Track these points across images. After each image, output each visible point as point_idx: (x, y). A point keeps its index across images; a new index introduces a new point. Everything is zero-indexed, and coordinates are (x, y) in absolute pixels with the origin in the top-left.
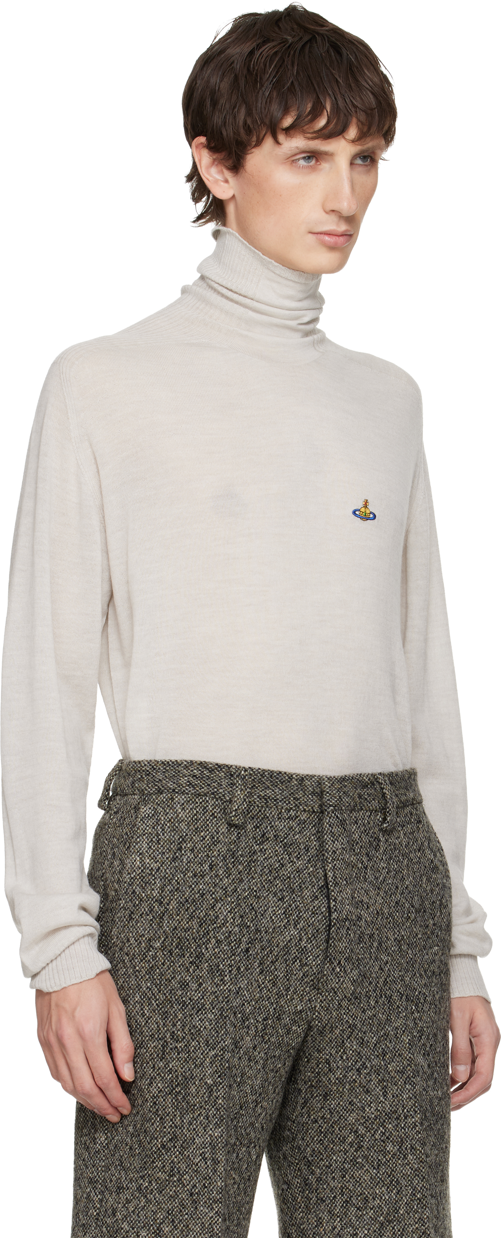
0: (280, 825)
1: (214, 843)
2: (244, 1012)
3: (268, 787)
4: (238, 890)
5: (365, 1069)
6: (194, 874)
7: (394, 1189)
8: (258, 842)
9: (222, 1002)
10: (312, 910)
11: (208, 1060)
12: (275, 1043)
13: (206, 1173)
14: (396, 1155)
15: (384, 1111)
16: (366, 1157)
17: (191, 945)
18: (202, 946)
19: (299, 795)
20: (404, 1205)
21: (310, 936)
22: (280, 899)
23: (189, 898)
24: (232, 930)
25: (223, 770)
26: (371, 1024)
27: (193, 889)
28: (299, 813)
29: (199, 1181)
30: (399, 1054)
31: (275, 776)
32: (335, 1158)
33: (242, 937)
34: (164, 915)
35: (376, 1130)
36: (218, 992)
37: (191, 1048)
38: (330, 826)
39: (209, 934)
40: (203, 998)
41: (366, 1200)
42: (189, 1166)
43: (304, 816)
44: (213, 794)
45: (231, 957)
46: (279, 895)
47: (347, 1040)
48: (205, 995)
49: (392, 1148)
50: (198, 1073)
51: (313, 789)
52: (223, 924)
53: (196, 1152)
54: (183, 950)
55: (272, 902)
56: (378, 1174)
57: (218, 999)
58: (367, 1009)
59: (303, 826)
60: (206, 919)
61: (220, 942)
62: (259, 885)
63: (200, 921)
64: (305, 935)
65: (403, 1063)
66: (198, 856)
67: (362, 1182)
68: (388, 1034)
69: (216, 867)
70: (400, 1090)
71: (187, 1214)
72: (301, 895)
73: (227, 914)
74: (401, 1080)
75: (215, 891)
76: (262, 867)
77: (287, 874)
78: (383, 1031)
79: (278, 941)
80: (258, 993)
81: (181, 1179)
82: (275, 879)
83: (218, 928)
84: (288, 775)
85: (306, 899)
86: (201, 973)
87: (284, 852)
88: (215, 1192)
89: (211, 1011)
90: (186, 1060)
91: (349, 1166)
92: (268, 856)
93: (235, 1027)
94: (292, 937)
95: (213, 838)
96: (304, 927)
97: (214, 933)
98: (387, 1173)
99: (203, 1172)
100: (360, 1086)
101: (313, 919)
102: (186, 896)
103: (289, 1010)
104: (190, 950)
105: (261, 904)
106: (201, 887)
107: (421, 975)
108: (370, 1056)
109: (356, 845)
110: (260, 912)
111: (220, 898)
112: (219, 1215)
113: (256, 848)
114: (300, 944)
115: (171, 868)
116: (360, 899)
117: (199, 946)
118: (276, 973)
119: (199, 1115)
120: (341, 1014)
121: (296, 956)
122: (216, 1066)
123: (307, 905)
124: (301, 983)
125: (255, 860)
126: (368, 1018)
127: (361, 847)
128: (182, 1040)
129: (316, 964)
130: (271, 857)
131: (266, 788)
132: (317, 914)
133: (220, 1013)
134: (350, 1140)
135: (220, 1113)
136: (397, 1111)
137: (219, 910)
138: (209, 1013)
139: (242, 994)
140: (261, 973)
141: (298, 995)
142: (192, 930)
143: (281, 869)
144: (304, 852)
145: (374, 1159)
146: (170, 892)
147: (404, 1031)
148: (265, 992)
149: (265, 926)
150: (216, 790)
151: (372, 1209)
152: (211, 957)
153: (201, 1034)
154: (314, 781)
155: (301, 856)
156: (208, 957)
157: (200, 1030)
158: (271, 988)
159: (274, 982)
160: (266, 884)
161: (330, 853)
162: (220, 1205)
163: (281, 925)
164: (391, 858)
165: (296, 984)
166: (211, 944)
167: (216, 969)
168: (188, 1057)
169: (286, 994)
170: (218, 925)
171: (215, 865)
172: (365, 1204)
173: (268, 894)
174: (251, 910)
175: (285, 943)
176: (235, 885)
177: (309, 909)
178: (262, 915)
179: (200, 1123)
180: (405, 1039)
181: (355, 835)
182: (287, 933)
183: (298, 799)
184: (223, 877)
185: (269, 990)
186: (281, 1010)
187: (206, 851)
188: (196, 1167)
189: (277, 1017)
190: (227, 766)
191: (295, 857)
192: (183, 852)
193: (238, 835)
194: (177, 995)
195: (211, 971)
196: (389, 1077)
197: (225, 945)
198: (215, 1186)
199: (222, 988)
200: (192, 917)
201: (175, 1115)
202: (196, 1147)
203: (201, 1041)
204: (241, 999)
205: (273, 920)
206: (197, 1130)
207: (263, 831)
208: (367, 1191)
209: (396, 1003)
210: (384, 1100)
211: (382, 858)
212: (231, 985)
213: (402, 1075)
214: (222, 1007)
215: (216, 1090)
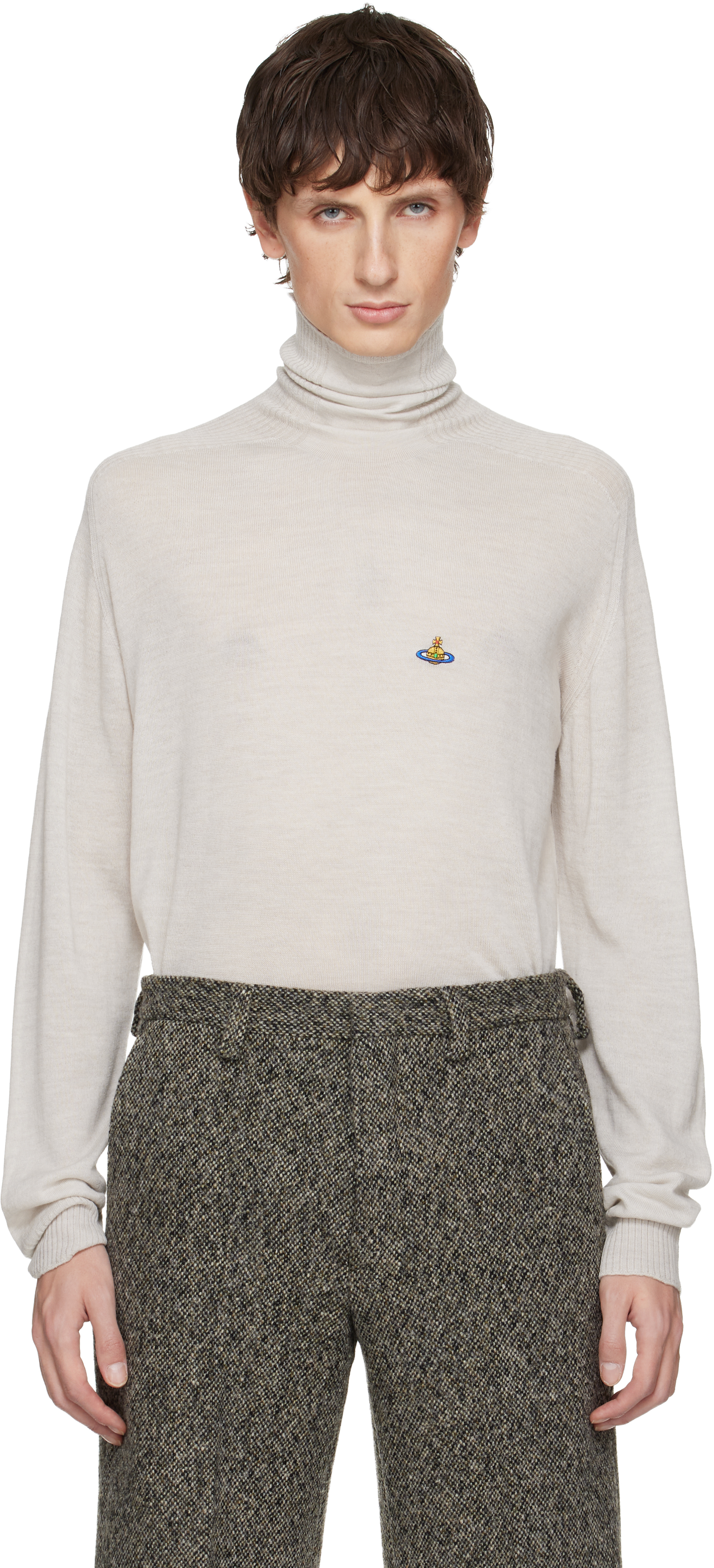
0: (295, 1057)
1: (202, 1082)
2: (245, 1294)
3: (280, 1009)
4: (231, 1141)
5: (431, 1366)
6: (174, 1122)
7: (481, 1519)
8: (264, 1079)
9: (213, 1282)
10: (335, 1165)
11: (193, 1355)
12: (297, 1333)
13: (189, 1498)
14: (482, 1475)
15: (463, 1420)
16: (445, 1478)
17: (171, 1211)
18: (184, 1213)
19: (322, 1019)
20: (495, 1540)
21: (332, 1199)
22: (291, 1152)
23: (166, 1152)
24: (222, 1192)
25: (223, 989)
26: (434, 1309)
27: (172, 1141)
28: (322, 1041)
29: (180, 1508)
30: (479, 1347)
31: (288, 996)
32: (411, 1477)
33: (236, 1200)
34: (140, 1173)
35: (455, 1443)
36: (207, 1270)
37: (172, 1340)
38: (357, 1057)
39: (191, 1197)
40: (187, 1277)
41: (448, 1532)
42: (166, 1488)
43: (329, 1046)
44: (207, 1020)
45: (224, 1225)
46: (289, 1146)
47: (401, 1329)
48: (190, 1274)
49: (477, 1467)
50: (180, 1372)
51: (342, 1010)
52: (208, 1184)
53: (176, 1470)
54: (163, 1218)
55: (279, 1155)
56: (462, 1500)
57: (206, 1279)
58: (427, 1289)
59: (329, 1057)
60: (187, 1178)
61: (208, 1207)
62: (261, 1134)
63: (180, 1182)
64: (325, 1197)
65: (485, 1359)
66: (181, 1099)
67: (443, 1509)
68: (462, 1322)
69: (203, 1113)
70: (483, 1393)
71: (166, 1548)
72: (321, 1146)
73: (213, 1172)
74: (484, 1380)
75: (199, 1142)
76: (267, 1111)
77: (303, 1120)
78: (454, 1317)
79: (288, 1204)
80: (265, 1270)
81: (157, 1505)
82: (284, 1126)
83: (203, 1189)
84: (306, 994)
85: (328, 1151)
86: (185, 1246)
87: (300, 1092)
88: (200, 1522)
89: (197, 1294)
90: (165, 1355)
91: (428, 1488)
92: (276, 1097)
93: (231, 1313)
94: (308, 1200)
95: (202, 1076)
96: (323, 1187)
97: (198, 1196)
98: (473, 1499)
99: (185, 1496)
100: (427, 1387)
101: (337, 1177)
102: (163, 1150)
103: (311, 1291)
104: (171, 1218)
105: (263, 1158)
106: (181, 1138)
107: (518, 1245)
108: (435, 1350)
109: (406, 1080)
110: (262, 1169)
111: (205, 1152)
112: (204, 1550)
113: (260, 1087)
114: (319, 1209)
115: (149, 1115)
116: (407, 1150)
117: (180, 1212)
118: (288, 1245)
119: (181, 1424)
120: (389, 1297)
121: (315, 1223)
122: (204, 1363)
123: (328, 1159)
124: (324, 1258)
125: (258, 1103)
126: (430, 1300)
127: (414, 1082)
128: (162, 1330)
129: (340, 1233)
130: (281, 1098)
131: (276, 1011)
132: (342, 1170)
133: (209, 1295)
134: (425, 1455)
135: (208, 1422)
136: (479, 1421)
137: (202, 1168)
138: (195, 1296)
139: (240, 1271)
140: (266, 1246)
141: (322, 1272)
142: (171, 1193)
143: (294, 1113)
144: (330, 1091)
145: (455, 1480)
146: (147, 1145)
147: (485, 1318)
148: (275, 1269)
149: (268, 1186)
150: (211, 1015)
151: (456, 1544)
152: (198, 1226)
153: (185, 1323)
154: (342, 1000)
155: (324, 1096)
156: (193, 1226)
157: (182, 1317)
158: (283, 1264)
159: (286, 1257)
160: (271, 1132)
161: (357, 1093)
162: (207, 1537)
163: (292, 1185)
164: (465, 1095)
165: (318, 1260)
166: (196, 1210)
167: (205, 1241)
168: (167, 1352)
169: (304, 1272)
170: (203, 1186)
171: (201, 1110)
172: (448, 1536)
173: (274, 1146)
174: (247, 1166)
175: (300, 1207)
176: (227, 1134)
177: (331, 1163)
178: (265, 1172)
179: (182, 1434)
180: (486, 1327)
181: (404, 1067)
182: (301, 1195)
183: (321, 1024)
184: (211, 1125)
185: (280, 1266)
186: (299, 1292)
187: (191, 1093)
188: (176, 1489)
189: (294, 1300)
190: (227, 984)
191: (316, 1098)
192: (165, 1094)
193: (235, 1071)
194: (156, 1274)
195: (197, 1243)
196: (466, 1377)
197: (215, 1211)
198: (200, 1513)
199: (212, 1264)
200: (169, 1176)
201: (151, 1425)
202: (177, 1464)
203: (184, 1332)
204: (240, 1278)
205: (281, 1178)
206: (177, 1443)
207: (271, 1065)
208: (449, 1520)
209: (473, 1282)
210: (461, 1406)
211: (450, 1096)
212: (225, 1260)
213: (485, 1374)
214: (213, 1289)
215: (203, 1394)
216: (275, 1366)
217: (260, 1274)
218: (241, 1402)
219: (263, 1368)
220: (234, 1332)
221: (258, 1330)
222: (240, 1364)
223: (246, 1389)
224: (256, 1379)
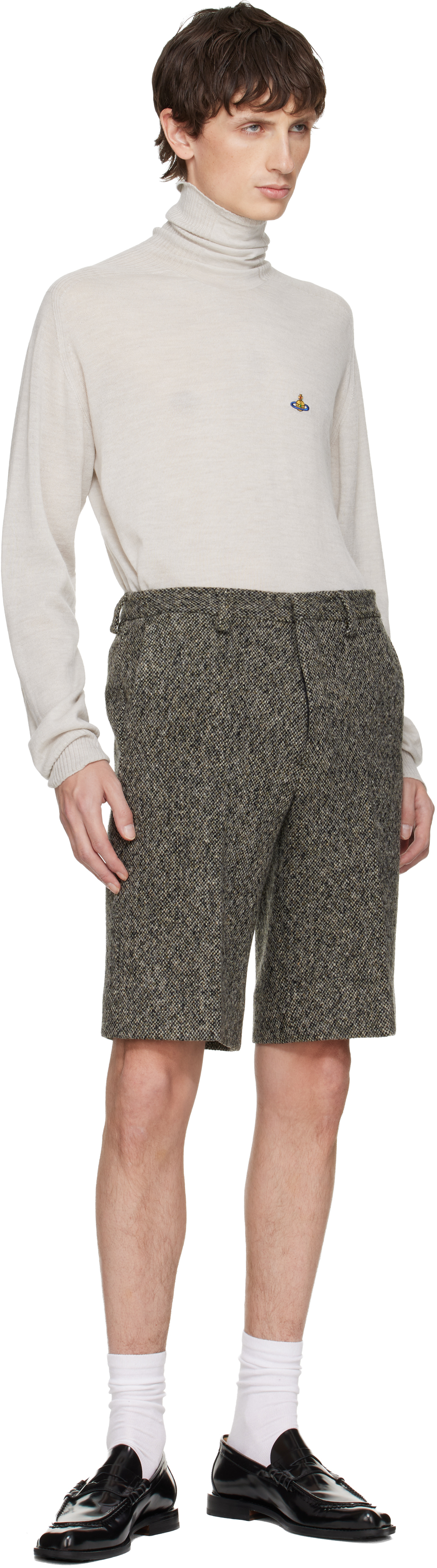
0: (259, 632)
1: (207, 647)
3: (247, 603)
4: (229, 684)
5: (334, 831)
6: (191, 674)
7: (357, 930)
8: (243, 646)
9: (218, 777)
10: (292, 700)
11: (205, 823)
12: (267, 810)
13: (205, 915)
14: (359, 902)
15: (349, 866)
16: (334, 904)
17: (191, 732)
18: (200, 732)
19: (273, 609)
20: (366, 943)
21: (292, 722)
22: (265, 692)
23: (188, 693)
24: (225, 718)
25: (210, 592)
26: (341, 794)
27: (191, 686)
28: (274, 622)
29: (200, 922)
30: (362, 819)
31: (252, 594)
32: (309, 905)
33: (234, 723)
35: (343, 881)
36: (214, 769)
37: (191, 814)
38: (301, 632)
39: (205, 722)
40: (201, 773)
41: (334, 939)
42: (190, 910)
43: (278, 626)
45: (225, 739)
46: (264, 688)
47: (321, 808)
48: (203, 771)
49: (355, 896)
50: (197, 834)
51: (285, 603)
52: (217, 713)
53: (196, 898)
54: (185, 736)
55: (258, 694)
56: (344, 918)
57: (214, 774)
58: (338, 782)
59: (279, 633)
60: (203, 709)
61: (215, 728)
62: (246, 680)
63: (198, 712)
64: (287, 720)
65: (365, 827)
66: (194, 659)
67: (331, 924)
68: (353, 803)
69: (210, 667)
70: (363, 849)
71: (191, 949)
72: (282, 688)
73: (220, 705)
74: (363, 841)
75: (210, 686)
76: (248, 665)
77: (270, 672)
78: (350, 800)
79: (264, 726)
81: (184, 921)
82: (260, 675)
83: (213, 716)
84: (263, 593)
85: (286, 691)
86: (200, 753)
87: (265, 654)
88: (214, 930)
89: (208, 784)
90: (187, 824)
91: (321, 911)
92: (252, 657)
93: (229, 796)
94: (276, 722)
95: (206, 643)
96: (286, 714)
97: (210, 720)
98: (352, 917)
99: (203, 914)
100: (330, 845)
101: (293, 707)
102: (185, 692)
103: (277, 782)
104: (190, 736)
105: (249, 696)
106: (198, 683)
107: (379, 756)
108: (338, 821)
109: (325, 648)
110: (249, 702)
111: (214, 692)
112: (218, 948)
113: (242, 651)
116: (330, 691)
117: (197, 731)
118: (264, 752)
119: (198, 868)
120: (319, 786)
122: (212, 828)
123: (288, 696)
124: (286, 760)
125: (242, 660)
126: (340, 789)
127: (329, 649)
128: (184, 808)
129: (298, 744)
130: (255, 658)
131: (245, 604)
132: (297, 703)
133: (215, 785)
134: (322, 890)
135: (216, 866)
136: (359, 867)
137: (213, 702)
138: (206, 786)
139: (234, 769)
141: (284, 770)
142: (192, 719)
143: (264, 667)
144: (282, 654)
145: (341, 905)
147: (366, 801)
148: (256, 767)
149: (252, 714)
151: (339, 946)
152: (208, 740)
153: (200, 803)
154: (285, 597)
155: (280, 657)
156: (205, 740)
157: (198, 799)
160: (253, 679)
161: (304, 654)
162: (219, 940)
164: (355, 659)
165: (282, 762)
166: (208, 730)
167: (212, 750)
168: (189, 822)
170: (213, 714)
171: (208, 665)
172: (333, 942)
173: (255, 688)
174: (240, 700)
176: (227, 680)
178: (250, 705)
179: (200, 875)
180: (367, 807)
181: (323, 640)
183: (273, 612)
184: (216, 674)
186: (270, 783)
187: (201, 655)
188: (197, 910)
189: (267, 788)
190: (213, 589)
191: (275, 658)
193: (226, 640)
194: (180, 772)
195: (208, 751)
196: (353, 838)
197: (220, 730)
198: (213, 925)
199: (217, 765)
200: (191, 708)
201: (179, 870)
202: (197, 894)
203: (199, 809)
204: (234, 774)
205: (259, 709)
206: (197, 880)
207: (246, 637)
208: (335, 931)
209: (360, 778)
210: (349, 857)
211: (348, 659)
212: (225, 762)
213: (364, 837)
214: (217, 781)
215: (212, 848)
216: (253, 831)
217: (246, 771)
218: (232, 855)
219: (246, 832)
221: (244, 807)
222: (233, 829)
223: (236, 846)
224: (242, 839)
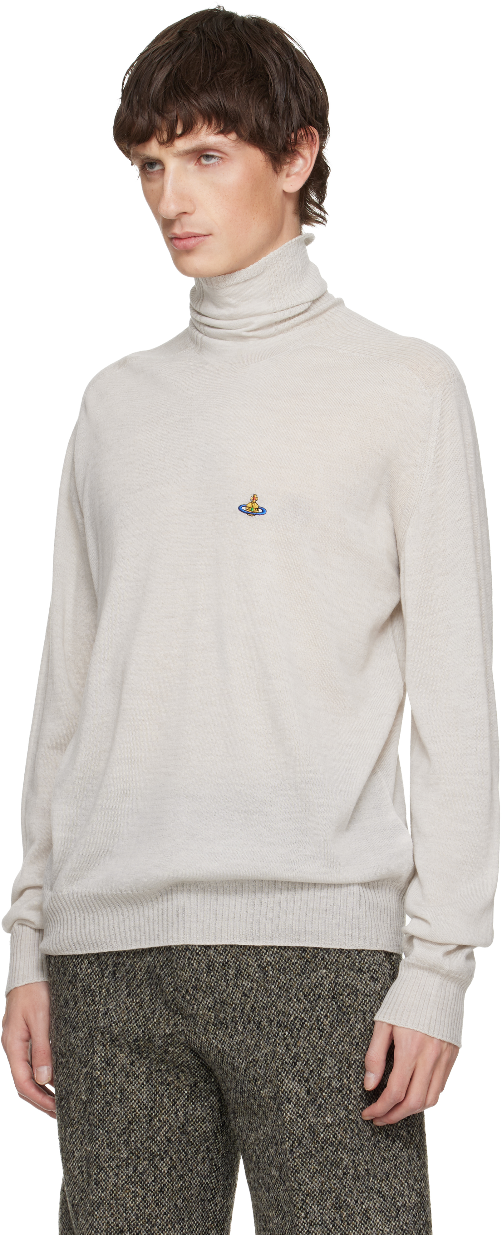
68: (258, 1060)
126: (236, 1043)
159: (140, 1005)
185: (136, 1012)
216: (143, 1084)
217: (123, 1018)
219: (134, 1085)
220: (108, 1060)
221: (127, 1057)
224: (130, 1095)
